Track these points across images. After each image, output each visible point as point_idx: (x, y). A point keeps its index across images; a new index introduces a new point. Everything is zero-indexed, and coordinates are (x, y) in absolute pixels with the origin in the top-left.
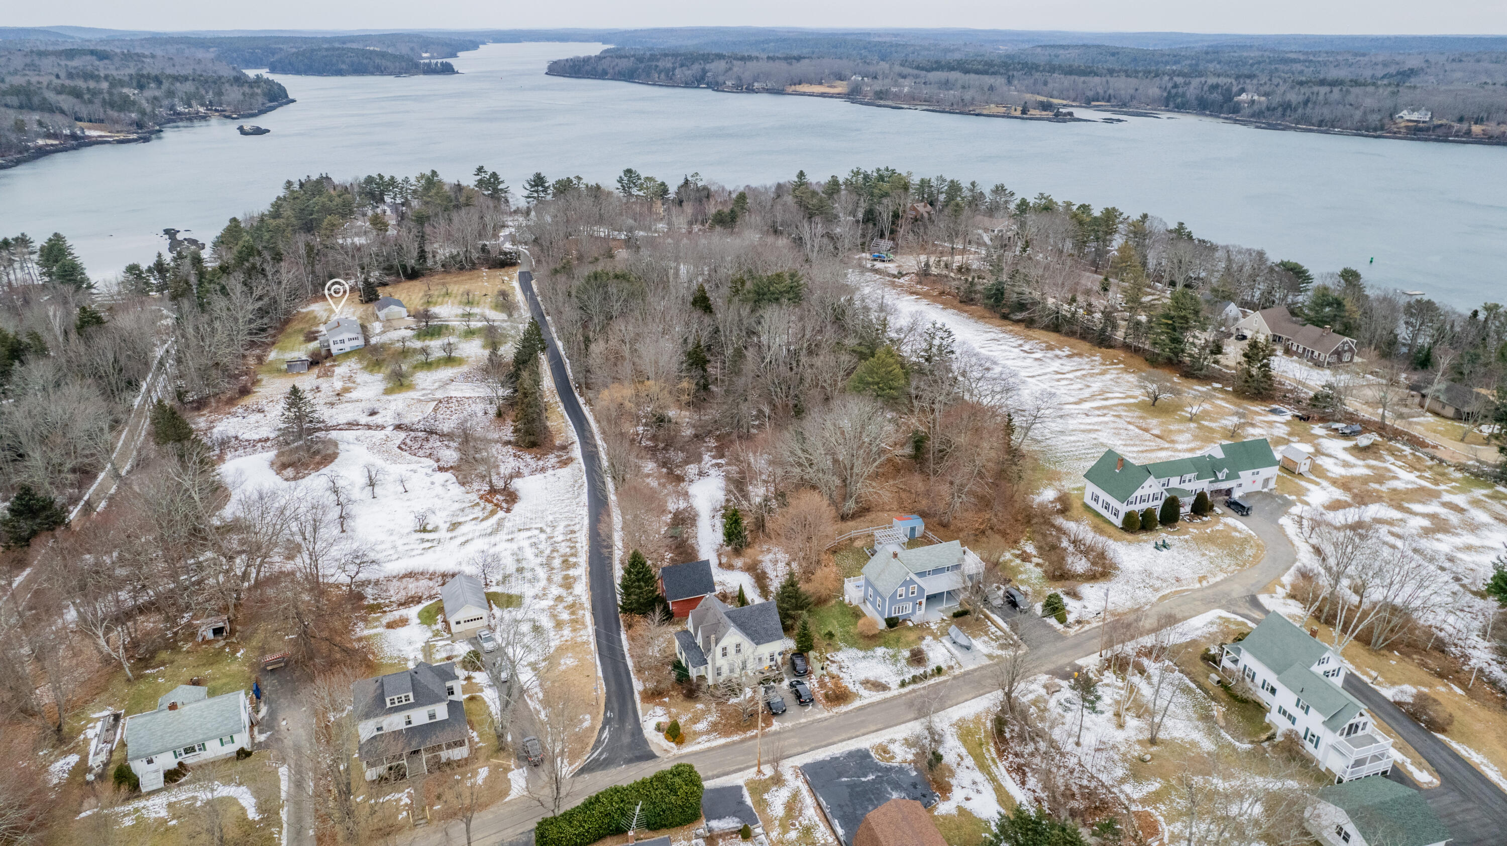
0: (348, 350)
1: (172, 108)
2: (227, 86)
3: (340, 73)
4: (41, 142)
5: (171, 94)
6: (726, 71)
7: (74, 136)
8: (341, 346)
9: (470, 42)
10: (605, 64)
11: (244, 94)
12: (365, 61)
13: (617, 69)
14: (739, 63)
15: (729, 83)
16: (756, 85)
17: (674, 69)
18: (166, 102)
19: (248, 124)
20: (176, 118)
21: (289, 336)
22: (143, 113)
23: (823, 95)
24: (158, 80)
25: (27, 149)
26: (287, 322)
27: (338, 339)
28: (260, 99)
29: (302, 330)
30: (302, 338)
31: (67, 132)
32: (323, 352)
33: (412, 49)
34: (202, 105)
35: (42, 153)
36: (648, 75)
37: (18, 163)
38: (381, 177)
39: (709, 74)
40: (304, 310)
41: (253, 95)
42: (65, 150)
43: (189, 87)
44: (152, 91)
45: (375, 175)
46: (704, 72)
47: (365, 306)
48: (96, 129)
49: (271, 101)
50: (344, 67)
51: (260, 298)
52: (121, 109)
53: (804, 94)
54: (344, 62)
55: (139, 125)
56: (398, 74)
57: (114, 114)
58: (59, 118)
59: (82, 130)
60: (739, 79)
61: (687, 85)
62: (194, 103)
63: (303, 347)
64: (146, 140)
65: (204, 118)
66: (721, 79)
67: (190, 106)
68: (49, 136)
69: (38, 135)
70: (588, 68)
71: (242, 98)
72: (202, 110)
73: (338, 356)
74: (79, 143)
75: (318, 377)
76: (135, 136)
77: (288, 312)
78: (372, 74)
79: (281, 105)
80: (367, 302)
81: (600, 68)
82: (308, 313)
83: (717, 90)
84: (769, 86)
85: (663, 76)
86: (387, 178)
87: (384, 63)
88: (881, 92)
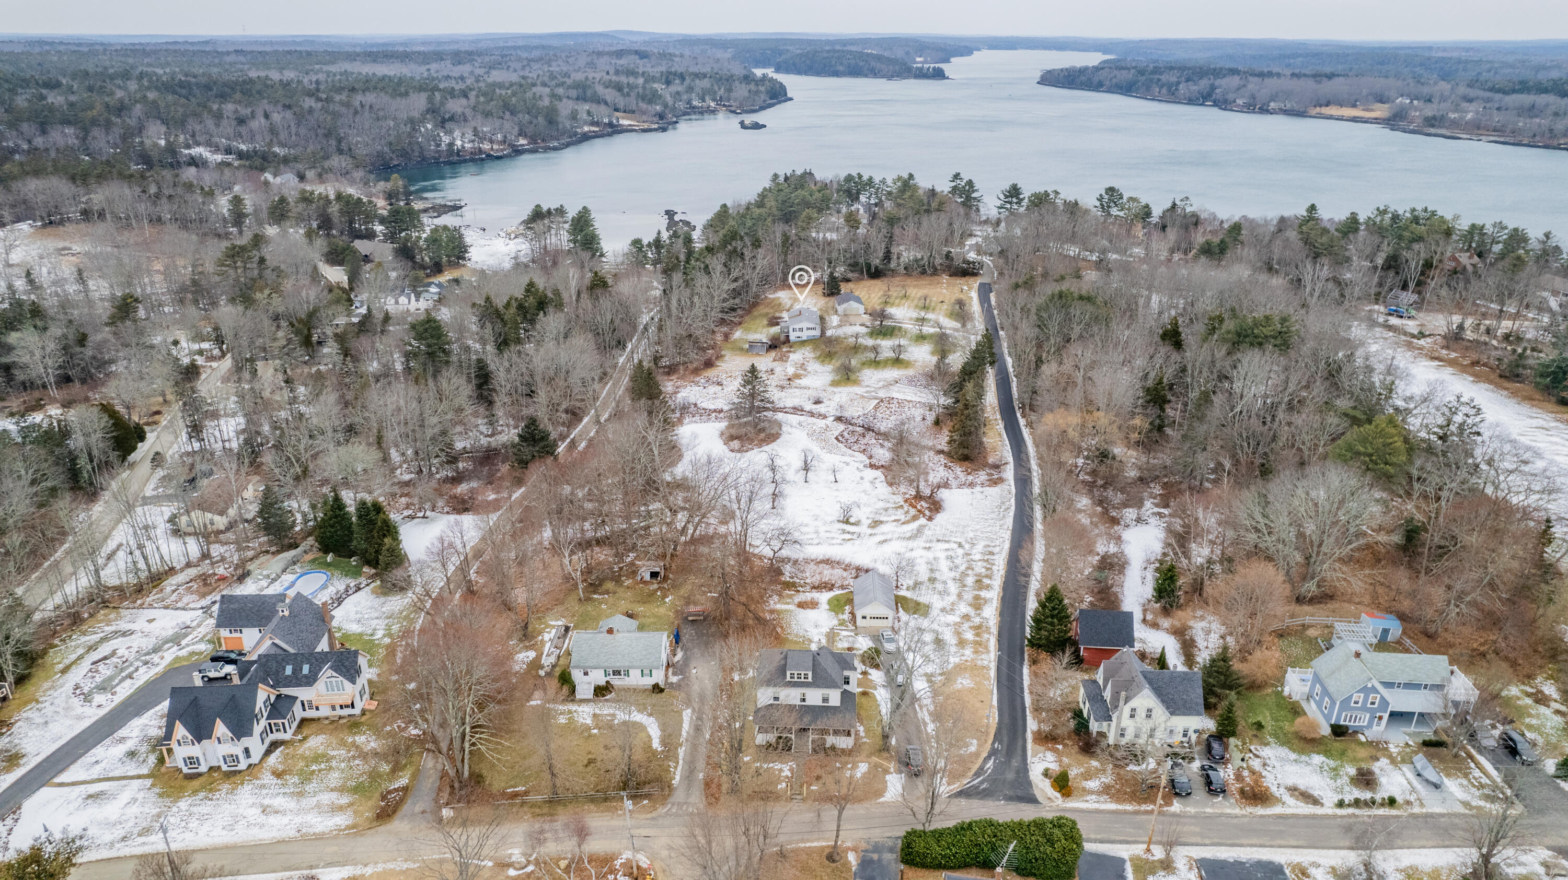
0: (804, 338)
1: (689, 102)
2: (737, 83)
3: (836, 74)
4: (586, 129)
5: (690, 89)
6: (1239, 89)
7: (611, 125)
8: (798, 334)
9: (964, 48)
10: (1102, 75)
11: (750, 91)
12: (861, 64)
13: (1114, 81)
14: (1256, 79)
15: (1240, 102)
16: (1272, 105)
17: (1178, 83)
18: (685, 97)
19: (749, 119)
20: (692, 111)
21: (756, 317)
22: (666, 106)
23: (1354, 120)
24: (682, 77)
25: (576, 134)
26: (755, 305)
27: (797, 326)
28: (763, 96)
29: (767, 314)
30: (765, 322)
31: (606, 120)
32: (782, 338)
33: (907, 53)
34: (714, 100)
35: (586, 137)
36: (1148, 89)
37: (567, 145)
38: (860, 176)
39: (1218, 91)
40: (771, 296)
41: (757, 92)
42: (602, 136)
43: (706, 83)
44: (677, 87)
45: (854, 174)
46: (1213, 88)
47: (827, 299)
48: (628, 119)
49: (771, 98)
50: (841, 68)
51: (736, 280)
52: (650, 102)
53: (1331, 117)
54: (841, 64)
55: (661, 116)
56: (890, 77)
57: (643, 106)
58: (603, 108)
59: (618, 119)
60: (1253, 97)
61: (1191, 102)
62: (707, 98)
63: (765, 330)
64: (664, 130)
65: (713, 112)
66: (1231, 96)
67: (704, 101)
68: (593, 124)
69: (586, 123)
70: (1083, 78)
71: (747, 94)
72: (713, 104)
73: (795, 343)
74: (614, 130)
75: (774, 360)
76: (656, 126)
77: (757, 296)
78: (866, 76)
79: (779, 103)
80: (829, 295)
81: (1096, 80)
82: (774, 299)
83: (1225, 109)
84: (1289, 106)
85: (1164, 91)
86: (865, 178)
87: (878, 66)
88: (1434, 118)
